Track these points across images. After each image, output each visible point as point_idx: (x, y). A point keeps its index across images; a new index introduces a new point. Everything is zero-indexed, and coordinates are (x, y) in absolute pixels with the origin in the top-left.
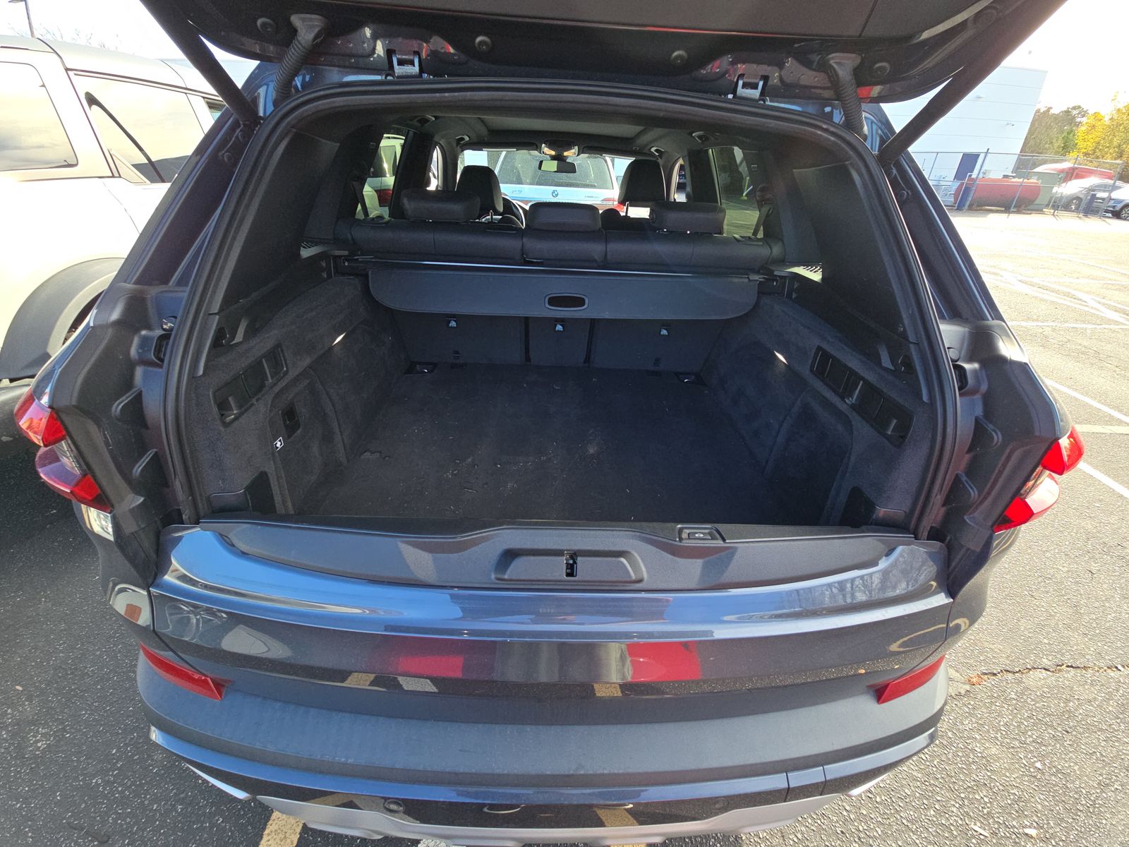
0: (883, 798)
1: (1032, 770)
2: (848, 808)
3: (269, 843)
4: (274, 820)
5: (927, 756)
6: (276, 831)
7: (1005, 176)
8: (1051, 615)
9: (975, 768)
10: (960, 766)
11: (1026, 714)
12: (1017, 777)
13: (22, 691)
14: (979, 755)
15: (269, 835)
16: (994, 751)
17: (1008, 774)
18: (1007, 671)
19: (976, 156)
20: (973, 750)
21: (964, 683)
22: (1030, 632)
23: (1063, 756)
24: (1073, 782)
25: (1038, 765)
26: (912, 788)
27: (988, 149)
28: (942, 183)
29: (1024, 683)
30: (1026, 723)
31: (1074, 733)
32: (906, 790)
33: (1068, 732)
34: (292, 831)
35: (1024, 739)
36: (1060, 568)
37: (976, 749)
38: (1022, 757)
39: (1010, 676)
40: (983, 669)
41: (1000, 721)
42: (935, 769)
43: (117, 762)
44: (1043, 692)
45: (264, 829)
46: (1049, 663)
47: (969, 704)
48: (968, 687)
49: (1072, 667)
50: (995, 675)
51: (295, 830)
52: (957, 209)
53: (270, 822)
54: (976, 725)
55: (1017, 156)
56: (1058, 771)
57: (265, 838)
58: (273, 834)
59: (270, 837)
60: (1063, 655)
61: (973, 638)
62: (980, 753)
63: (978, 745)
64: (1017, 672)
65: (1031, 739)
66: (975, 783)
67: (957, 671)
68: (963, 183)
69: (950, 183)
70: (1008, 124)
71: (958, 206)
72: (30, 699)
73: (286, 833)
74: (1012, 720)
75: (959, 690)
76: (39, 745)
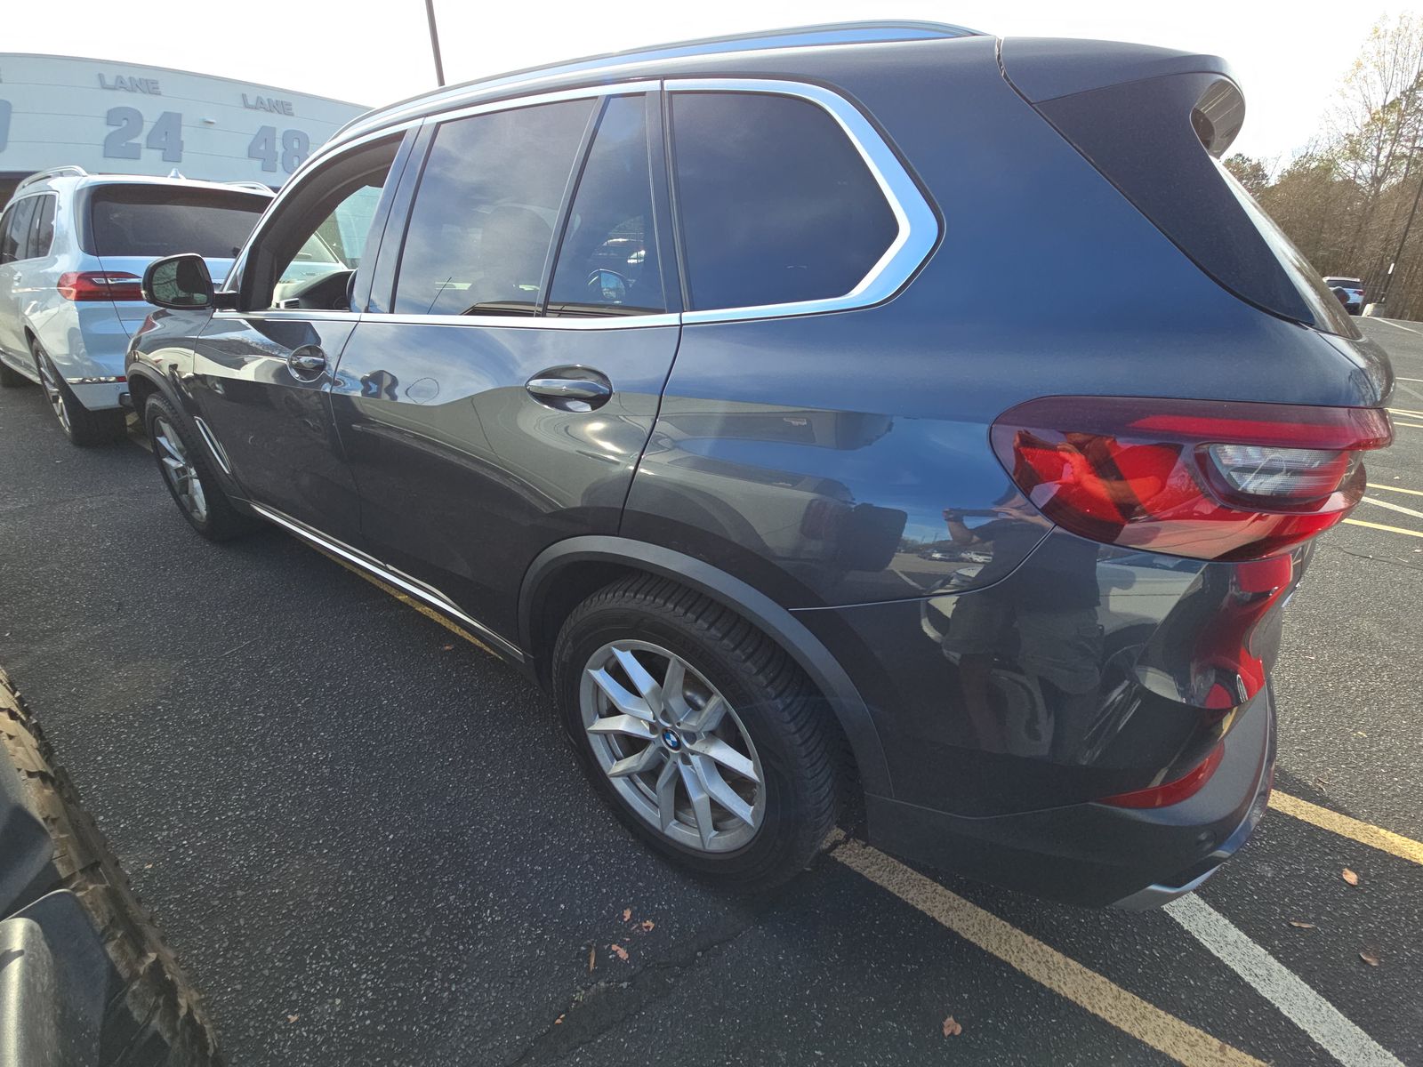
3: (1103, 1009)
4: (1077, 998)
6: (1089, 998)
15: (1093, 1007)
34: (1091, 980)
51: (1090, 977)
53: (1079, 1002)
57: (1097, 1011)
58: (1093, 1002)
59: (1097, 1006)
73: (1092, 987)
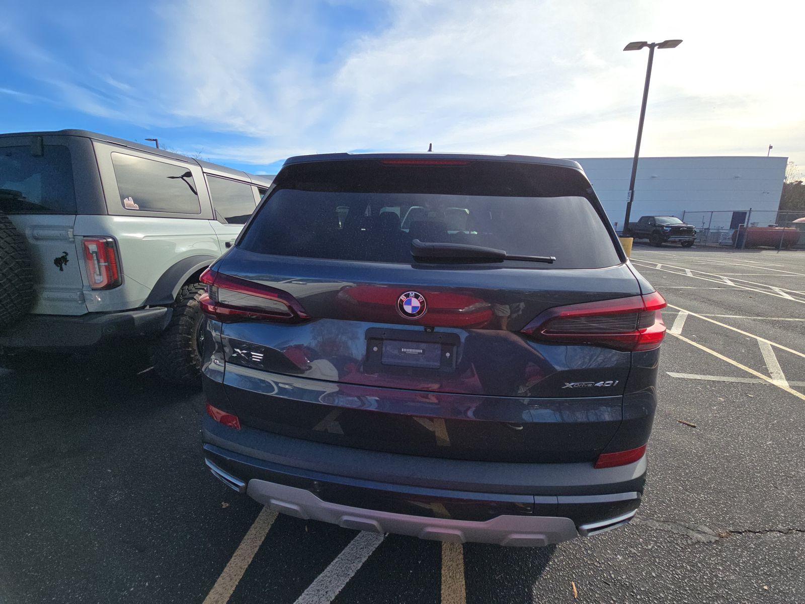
0: (643, 597)
1: (760, 590)
2: (615, 599)
5: (680, 576)
7: (770, 226)
8: (789, 499)
9: (716, 586)
10: (705, 584)
11: (761, 557)
12: (749, 594)
13: (111, 472)
14: (721, 579)
16: (733, 577)
17: (741, 592)
18: (750, 531)
19: (744, 214)
20: (716, 576)
21: (715, 536)
22: (771, 509)
23: (785, 583)
24: (790, 598)
25: (766, 587)
26: (666, 594)
27: (751, 209)
28: (721, 231)
29: (762, 539)
30: (760, 563)
31: (796, 569)
32: (661, 594)
33: (791, 569)
35: (756, 572)
36: (800, 471)
37: (719, 575)
38: (754, 582)
39: (751, 535)
40: (731, 529)
41: (740, 560)
42: (685, 584)
43: (158, 511)
44: (776, 545)
45: (234, 553)
46: (783, 528)
47: (717, 548)
48: (717, 539)
49: (800, 531)
50: (740, 533)
52: (736, 248)
54: (721, 561)
55: (777, 213)
56: (780, 591)
59: (236, 558)
60: (794, 524)
61: (726, 509)
62: (722, 577)
63: (720, 573)
64: (757, 532)
65: (762, 572)
66: (715, 595)
67: (711, 528)
68: (737, 231)
69: (727, 231)
70: (764, 193)
71: (737, 246)
72: (114, 476)
74: (749, 560)
75: (711, 540)
76: (115, 499)
